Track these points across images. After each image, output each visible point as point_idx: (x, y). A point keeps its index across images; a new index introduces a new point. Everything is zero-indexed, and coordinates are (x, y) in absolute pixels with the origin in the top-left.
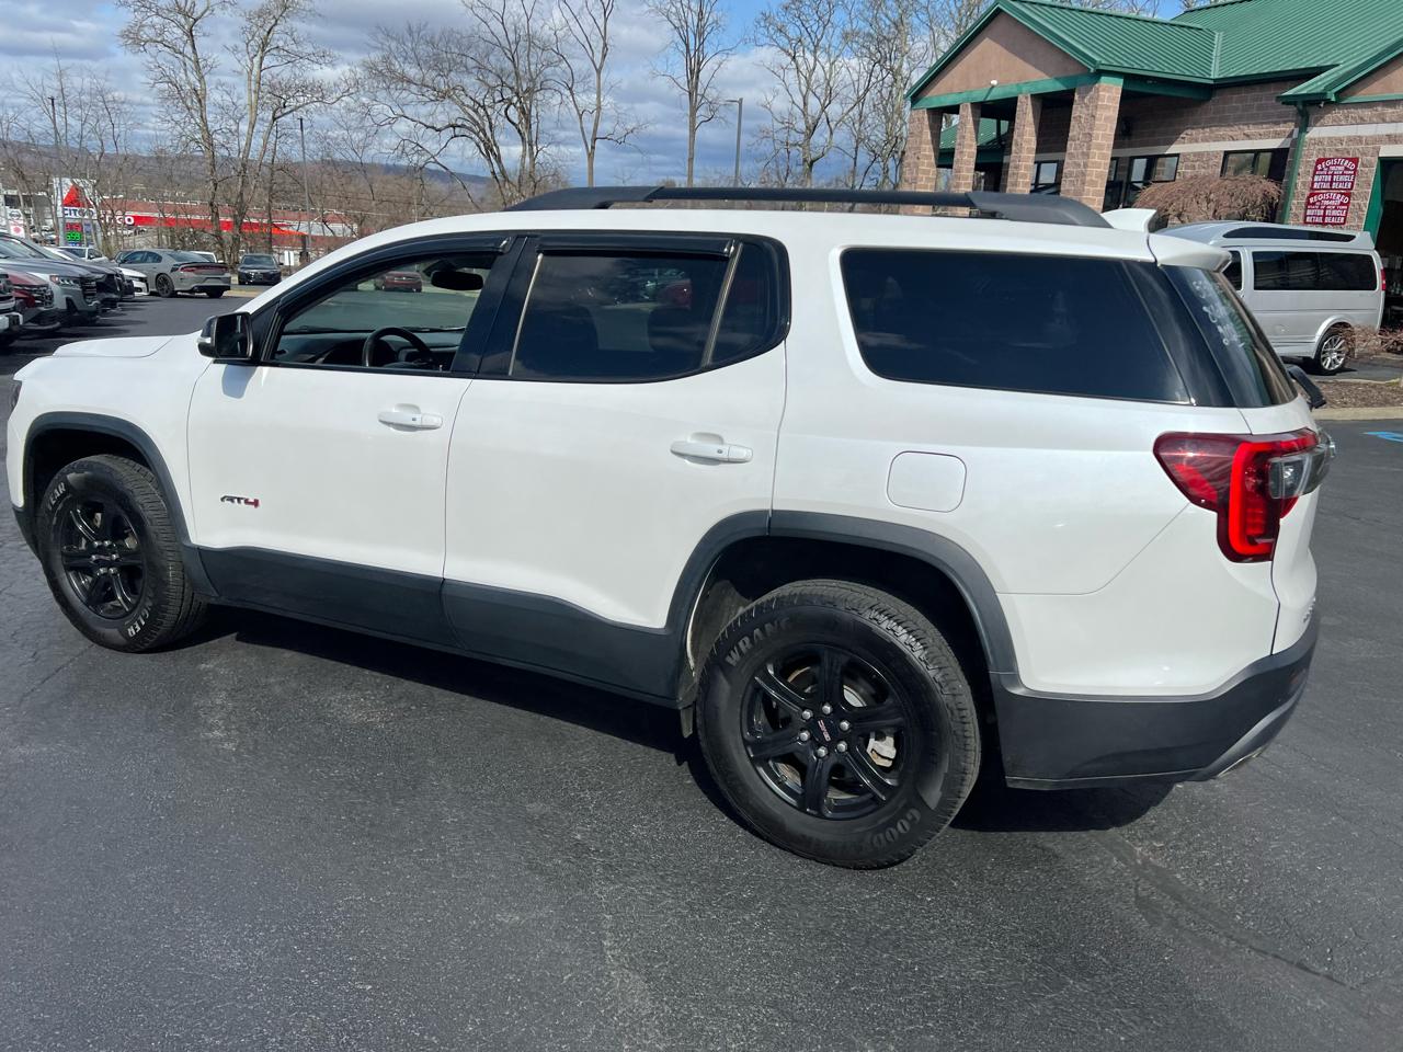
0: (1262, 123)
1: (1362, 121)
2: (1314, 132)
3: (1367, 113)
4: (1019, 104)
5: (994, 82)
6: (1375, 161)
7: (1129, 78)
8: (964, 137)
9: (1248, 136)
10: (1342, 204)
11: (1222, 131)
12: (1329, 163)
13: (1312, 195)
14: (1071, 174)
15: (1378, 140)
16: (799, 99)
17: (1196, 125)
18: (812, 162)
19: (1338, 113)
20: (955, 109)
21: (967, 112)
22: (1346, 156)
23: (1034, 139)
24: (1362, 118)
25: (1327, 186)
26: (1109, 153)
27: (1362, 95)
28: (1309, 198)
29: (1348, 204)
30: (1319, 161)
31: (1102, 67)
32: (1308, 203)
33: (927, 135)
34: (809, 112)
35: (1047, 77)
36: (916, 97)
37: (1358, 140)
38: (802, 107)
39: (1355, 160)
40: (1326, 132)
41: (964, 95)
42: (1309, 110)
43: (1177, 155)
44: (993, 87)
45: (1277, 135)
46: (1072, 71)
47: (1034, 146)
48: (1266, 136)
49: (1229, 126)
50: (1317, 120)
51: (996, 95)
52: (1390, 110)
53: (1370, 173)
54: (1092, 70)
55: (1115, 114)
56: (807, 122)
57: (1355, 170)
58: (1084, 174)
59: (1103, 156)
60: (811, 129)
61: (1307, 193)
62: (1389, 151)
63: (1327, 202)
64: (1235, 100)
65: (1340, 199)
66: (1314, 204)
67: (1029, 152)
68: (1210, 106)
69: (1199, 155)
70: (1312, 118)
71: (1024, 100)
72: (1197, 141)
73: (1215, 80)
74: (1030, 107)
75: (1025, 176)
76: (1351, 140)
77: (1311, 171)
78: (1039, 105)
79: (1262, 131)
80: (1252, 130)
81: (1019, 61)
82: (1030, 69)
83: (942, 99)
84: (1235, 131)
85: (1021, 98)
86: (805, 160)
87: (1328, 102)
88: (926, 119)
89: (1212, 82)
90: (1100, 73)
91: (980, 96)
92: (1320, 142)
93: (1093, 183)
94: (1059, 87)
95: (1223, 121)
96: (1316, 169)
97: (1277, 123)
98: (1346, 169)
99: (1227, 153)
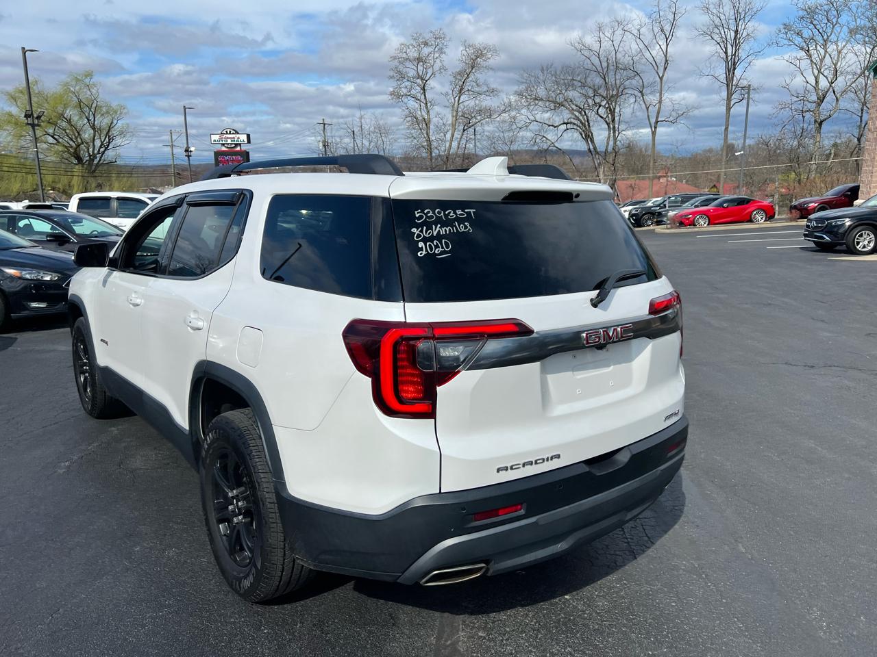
16: (812, 80)
18: (821, 124)
34: (820, 88)
38: (814, 85)
56: (818, 95)
60: (821, 100)
86: (816, 122)
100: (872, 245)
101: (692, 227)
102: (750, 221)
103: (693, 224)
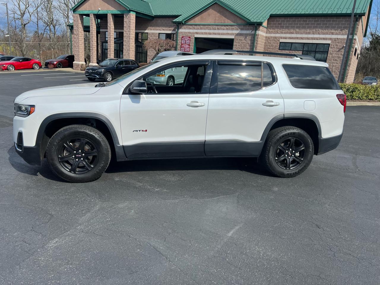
0: (166, 27)
1: (190, 29)
2: (180, 30)
3: (191, 27)
4: (108, 16)
5: (100, 9)
6: (194, 38)
7: (137, 13)
8: (92, 23)
9: (164, 30)
10: (188, 47)
11: (157, 28)
12: (184, 38)
13: (182, 45)
14: (126, 36)
15: (193, 33)
16: (16, 4)
17: (151, 26)
18: (25, 25)
19: (185, 26)
20: (88, 15)
21: (92, 17)
22: (188, 36)
23: (113, 26)
24: (190, 28)
25: (184, 43)
26: (134, 31)
27: (190, 23)
28: (181, 46)
29: (189, 47)
30: (182, 37)
31: (131, 9)
32: (181, 47)
33: (80, 22)
34: (21, 9)
35: (115, 10)
36: (75, 10)
37: (190, 33)
38: (18, 7)
39: (190, 37)
40: (182, 30)
41: (91, 11)
42: (179, 25)
43: (148, 33)
44: (99, 10)
45: (170, 30)
46: (123, 9)
47: (113, 28)
48: (167, 30)
49: (159, 27)
50: (181, 28)
51: (101, 12)
52: (196, 27)
53: (193, 41)
54: (128, 10)
55: (135, 21)
56: (21, 12)
57: (190, 40)
58: (129, 36)
59: (133, 32)
60: (23, 14)
61: (181, 44)
62: (197, 36)
63: (185, 47)
64: (159, 21)
65: (188, 46)
66: (182, 47)
67: (113, 29)
68: (154, 21)
69: (153, 33)
70: (180, 27)
71: (109, 15)
72: (152, 30)
73: (154, 15)
74: (111, 17)
75: (112, 36)
76: (189, 33)
77: (181, 39)
78: (114, 17)
79: (166, 29)
80: (164, 28)
81: (106, 4)
82: (110, 7)
83: (84, 12)
84: (160, 28)
85: (108, 14)
86: (22, 24)
87: (183, 24)
88: (79, 17)
89: (154, 16)
90: (130, 11)
91: (96, 13)
92: (182, 33)
93: (132, 39)
94: (119, 13)
95: (158, 26)
96: (182, 39)
97: (170, 27)
98: (188, 39)
99: (159, 33)
100: (111, 79)
101: (7, 70)
102: (33, 68)
103: (7, 69)
